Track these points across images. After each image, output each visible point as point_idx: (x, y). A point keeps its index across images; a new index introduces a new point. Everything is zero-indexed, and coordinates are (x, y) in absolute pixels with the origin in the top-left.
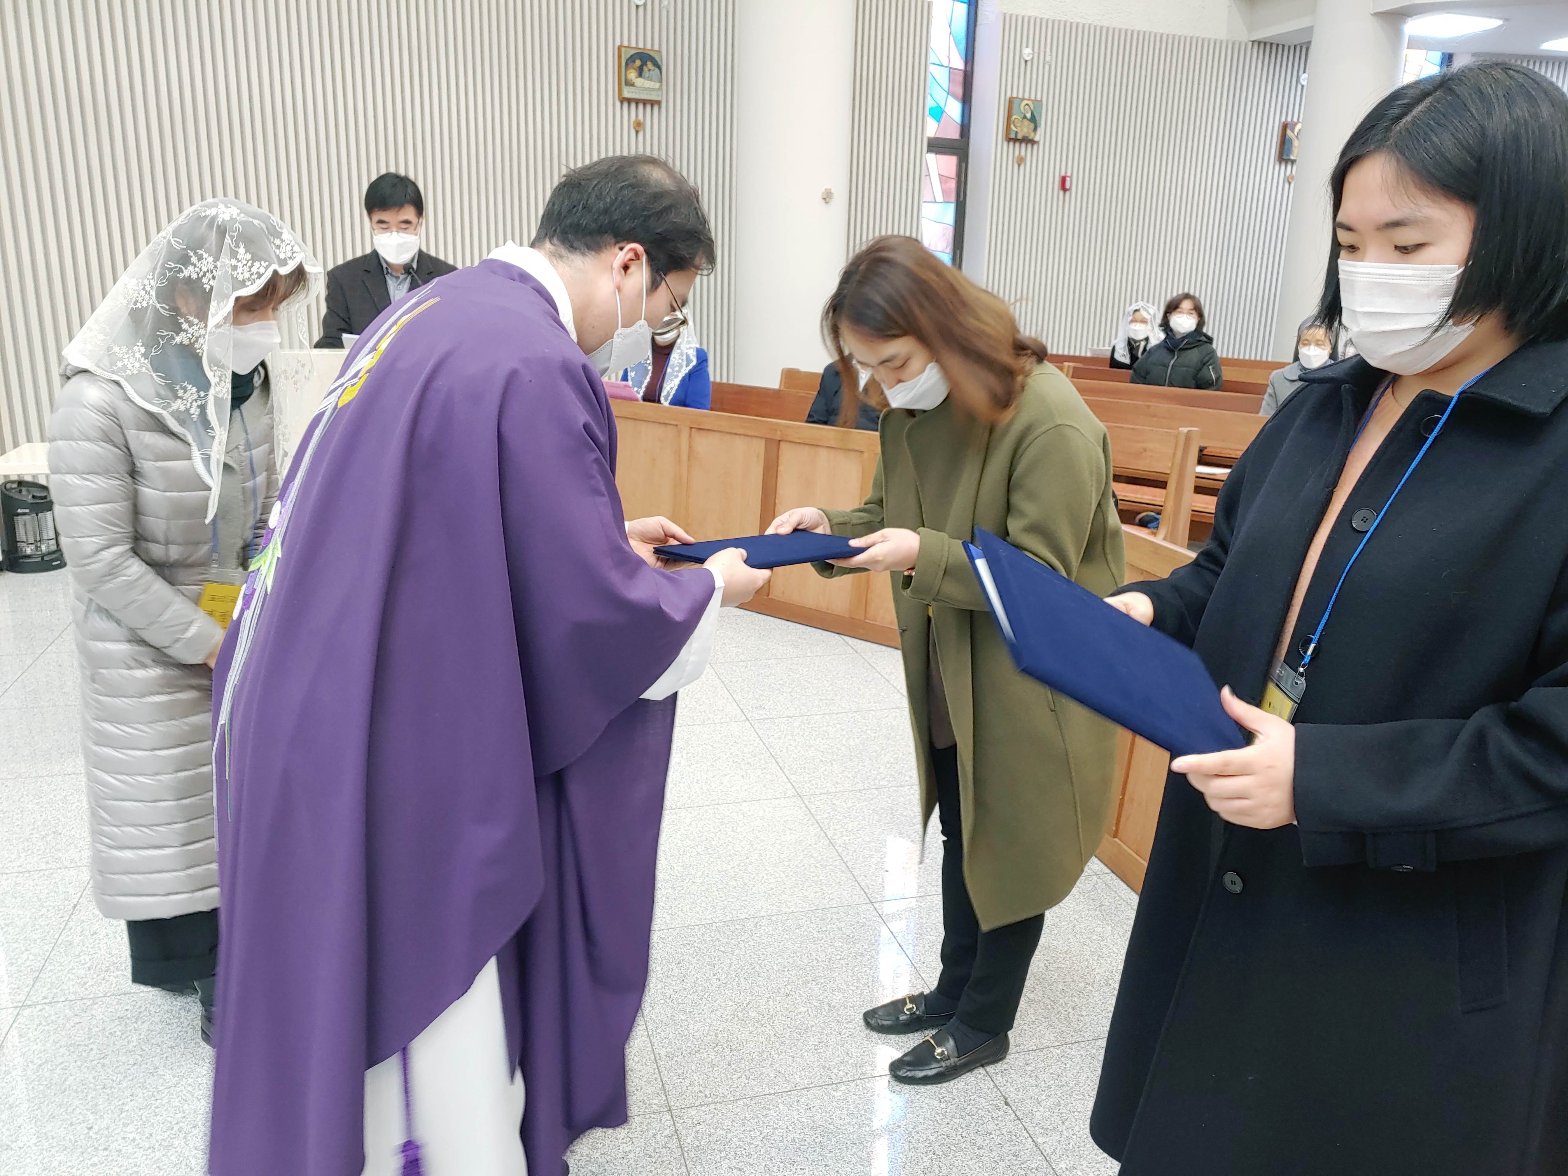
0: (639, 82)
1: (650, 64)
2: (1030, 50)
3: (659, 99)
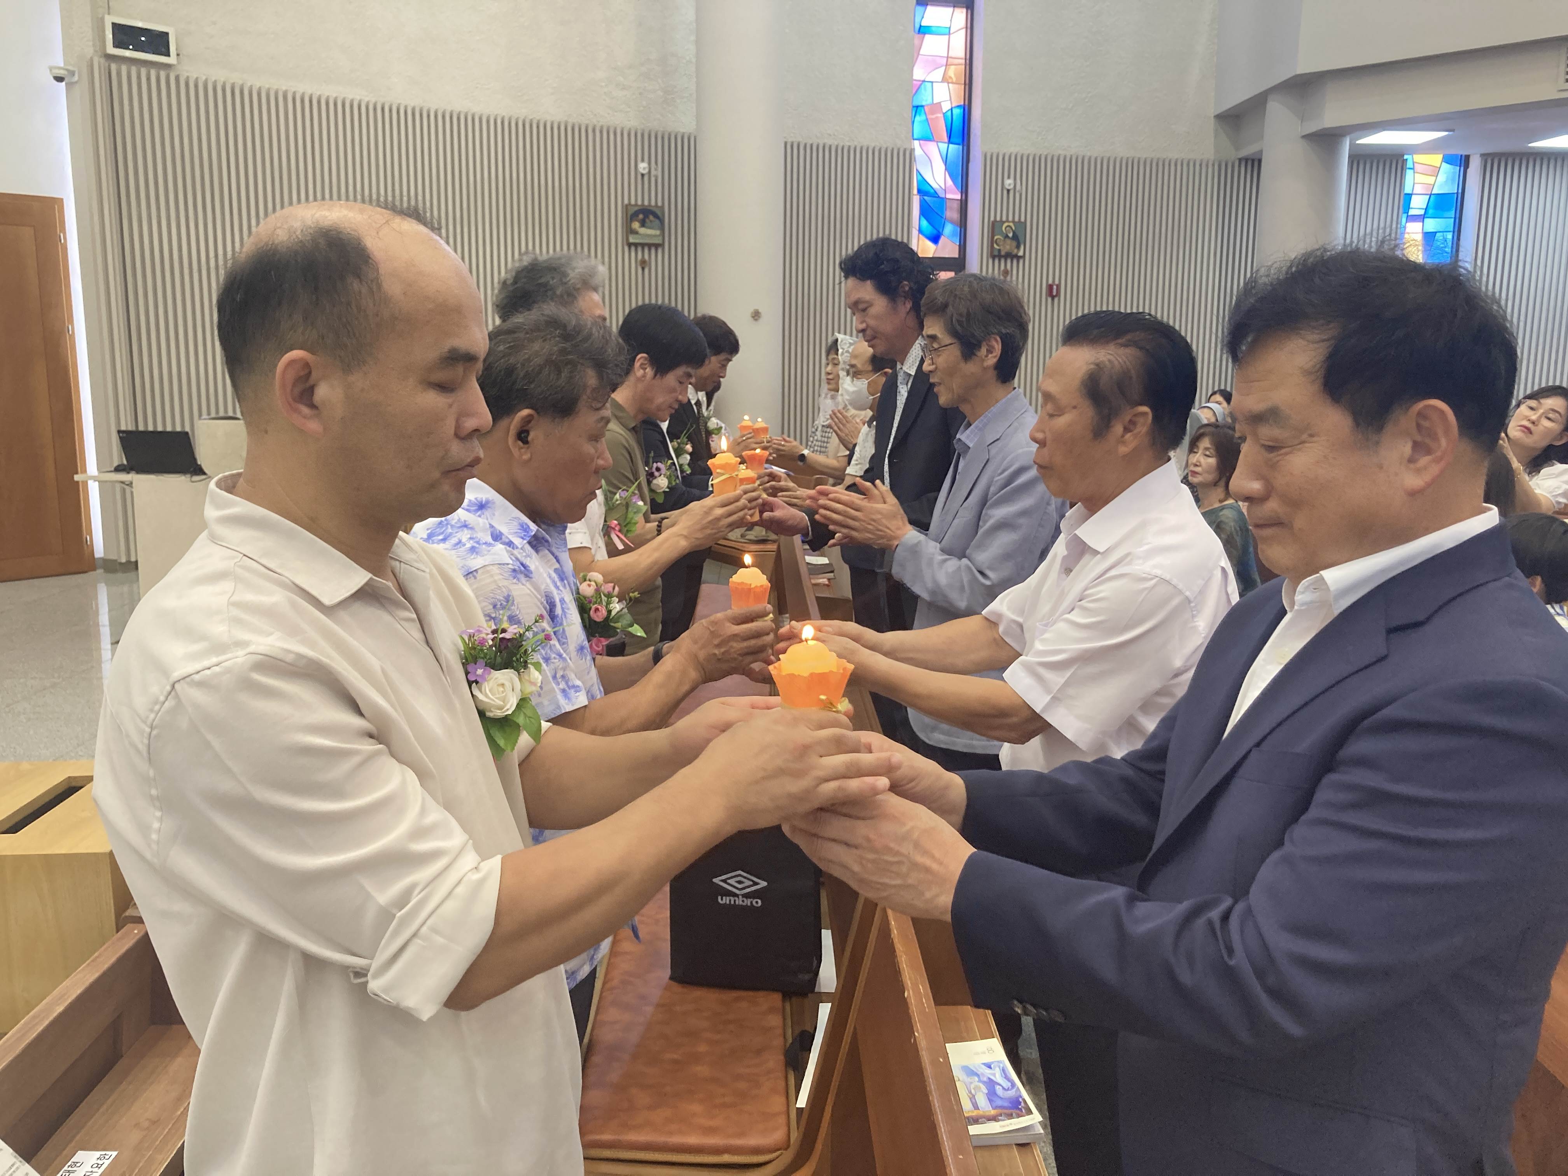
2: (1011, 181)
3: (660, 242)
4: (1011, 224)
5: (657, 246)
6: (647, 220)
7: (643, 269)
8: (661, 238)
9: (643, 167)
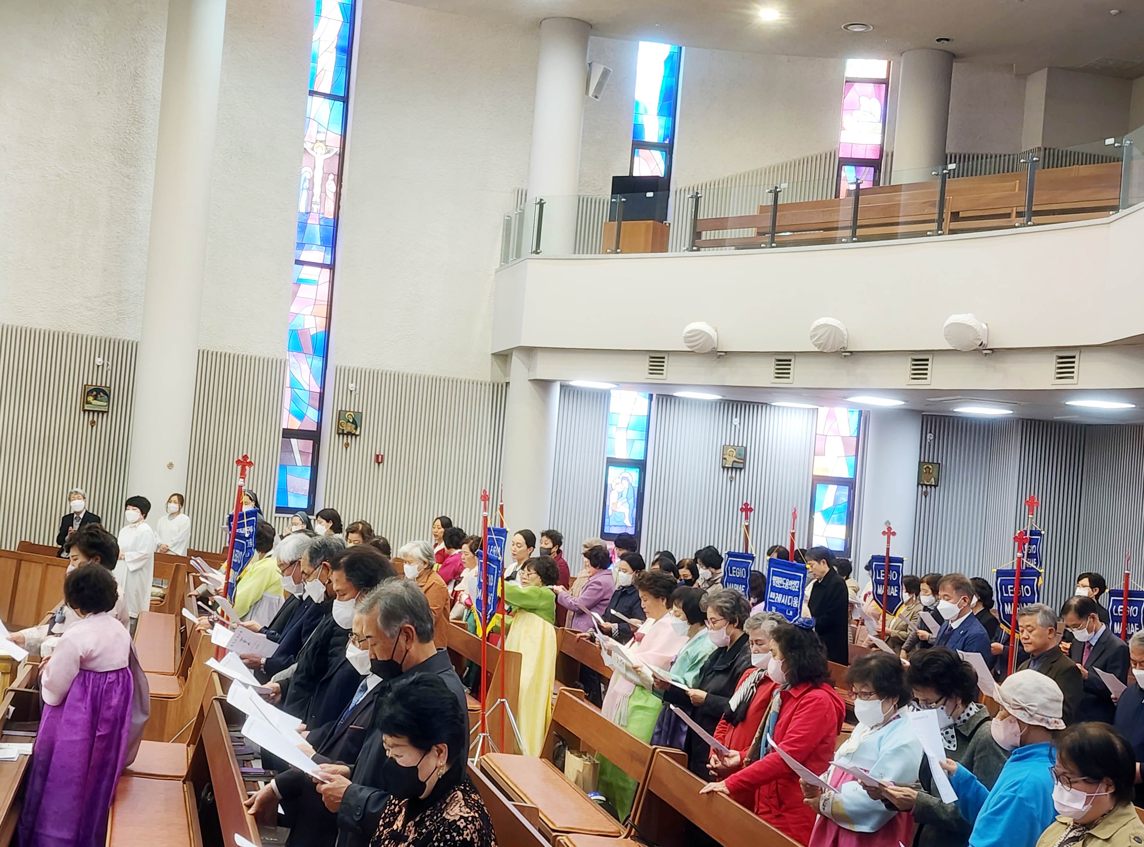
0: (95, 402)
1: (102, 394)
2: (354, 385)
3: (106, 410)
4: (352, 414)
5: (103, 412)
6: (99, 396)
7: (92, 427)
8: (107, 407)
9: (99, 361)
